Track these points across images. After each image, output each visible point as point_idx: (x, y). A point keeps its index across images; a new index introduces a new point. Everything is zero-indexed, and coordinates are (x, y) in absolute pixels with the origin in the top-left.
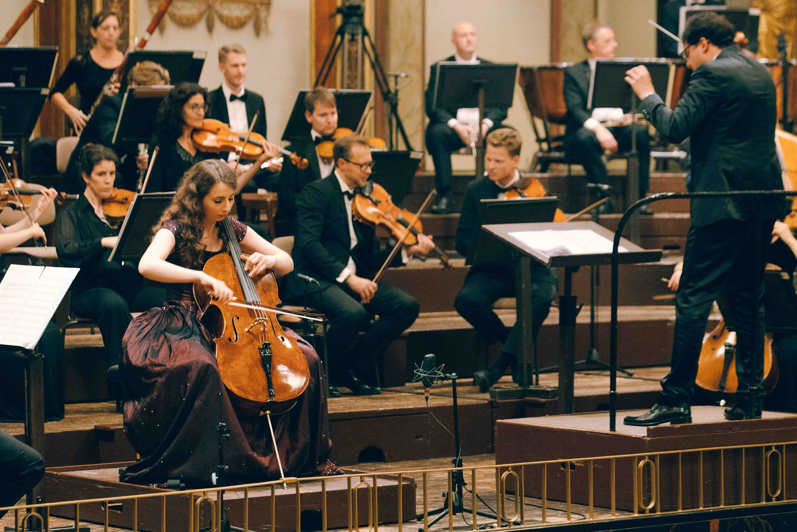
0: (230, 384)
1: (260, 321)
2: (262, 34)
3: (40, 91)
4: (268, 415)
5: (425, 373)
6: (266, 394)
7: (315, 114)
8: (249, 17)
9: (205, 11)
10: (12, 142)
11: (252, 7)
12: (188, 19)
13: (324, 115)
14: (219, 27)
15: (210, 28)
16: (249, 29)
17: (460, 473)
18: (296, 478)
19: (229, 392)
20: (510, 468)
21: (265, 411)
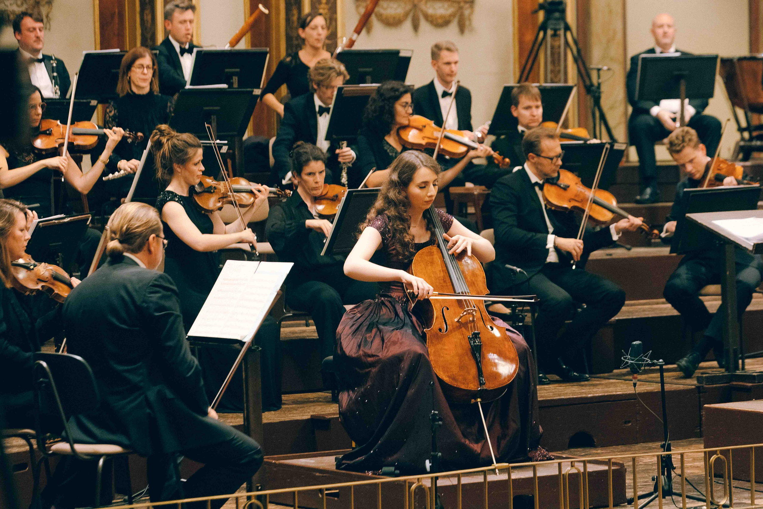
0: (442, 373)
1: (469, 311)
2: (466, 32)
3: (253, 91)
4: (479, 403)
5: (632, 360)
6: (476, 383)
7: (520, 107)
8: (453, 15)
9: (410, 10)
10: (226, 142)
11: (456, 5)
12: (394, 18)
13: (528, 108)
14: (424, 25)
15: (416, 27)
16: (454, 27)
17: (669, 457)
18: (507, 464)
19: (441, 381)
20: (718, 452)
21: (475, 399)
